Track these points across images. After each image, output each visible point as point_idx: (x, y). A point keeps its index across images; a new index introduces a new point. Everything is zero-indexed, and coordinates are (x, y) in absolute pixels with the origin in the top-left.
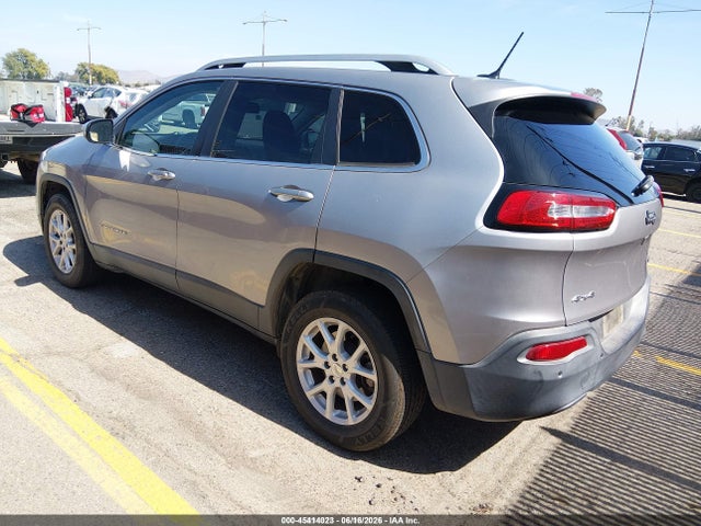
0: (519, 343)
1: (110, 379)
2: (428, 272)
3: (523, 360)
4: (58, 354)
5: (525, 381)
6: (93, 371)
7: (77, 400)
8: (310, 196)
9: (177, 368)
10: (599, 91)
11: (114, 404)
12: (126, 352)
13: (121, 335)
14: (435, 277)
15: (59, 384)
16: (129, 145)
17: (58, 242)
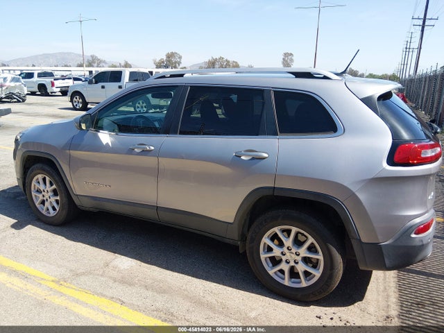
0: (411, 227)
1: (131, 284)
2: (357, 194)
3: (413, 236)
4: (83, 274)
5: (415, 246)
6: (115, 281)
7: (123, 303)
8: (266, 155)
9: (167, 268)
10: (291, 54)
11: (147, 300)
12: (125, 264)
13: (115, 253)
14: (362, 196)
15: (103, 295)
16: (102, 128)
17: (41, 196)
